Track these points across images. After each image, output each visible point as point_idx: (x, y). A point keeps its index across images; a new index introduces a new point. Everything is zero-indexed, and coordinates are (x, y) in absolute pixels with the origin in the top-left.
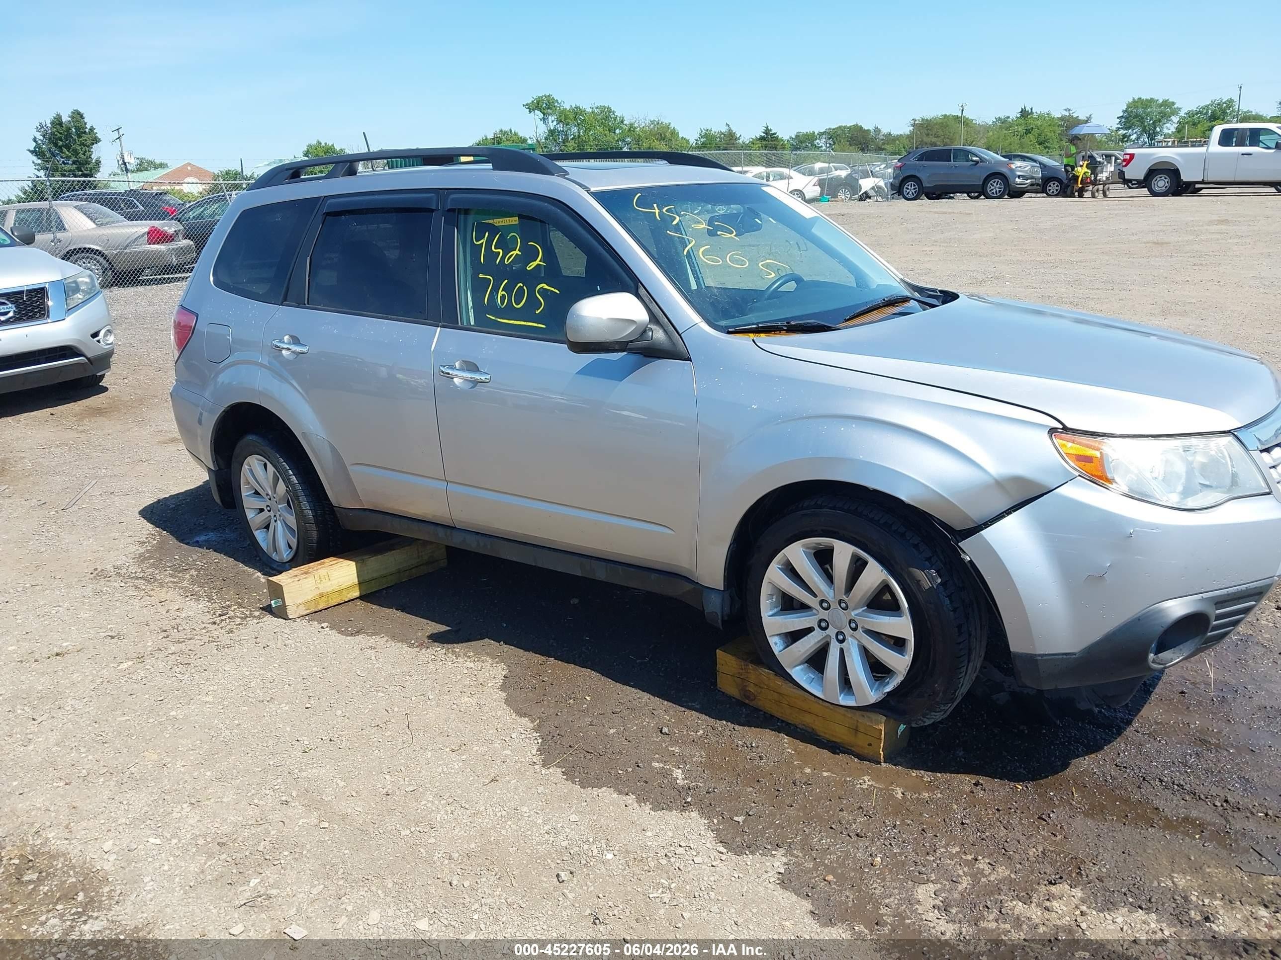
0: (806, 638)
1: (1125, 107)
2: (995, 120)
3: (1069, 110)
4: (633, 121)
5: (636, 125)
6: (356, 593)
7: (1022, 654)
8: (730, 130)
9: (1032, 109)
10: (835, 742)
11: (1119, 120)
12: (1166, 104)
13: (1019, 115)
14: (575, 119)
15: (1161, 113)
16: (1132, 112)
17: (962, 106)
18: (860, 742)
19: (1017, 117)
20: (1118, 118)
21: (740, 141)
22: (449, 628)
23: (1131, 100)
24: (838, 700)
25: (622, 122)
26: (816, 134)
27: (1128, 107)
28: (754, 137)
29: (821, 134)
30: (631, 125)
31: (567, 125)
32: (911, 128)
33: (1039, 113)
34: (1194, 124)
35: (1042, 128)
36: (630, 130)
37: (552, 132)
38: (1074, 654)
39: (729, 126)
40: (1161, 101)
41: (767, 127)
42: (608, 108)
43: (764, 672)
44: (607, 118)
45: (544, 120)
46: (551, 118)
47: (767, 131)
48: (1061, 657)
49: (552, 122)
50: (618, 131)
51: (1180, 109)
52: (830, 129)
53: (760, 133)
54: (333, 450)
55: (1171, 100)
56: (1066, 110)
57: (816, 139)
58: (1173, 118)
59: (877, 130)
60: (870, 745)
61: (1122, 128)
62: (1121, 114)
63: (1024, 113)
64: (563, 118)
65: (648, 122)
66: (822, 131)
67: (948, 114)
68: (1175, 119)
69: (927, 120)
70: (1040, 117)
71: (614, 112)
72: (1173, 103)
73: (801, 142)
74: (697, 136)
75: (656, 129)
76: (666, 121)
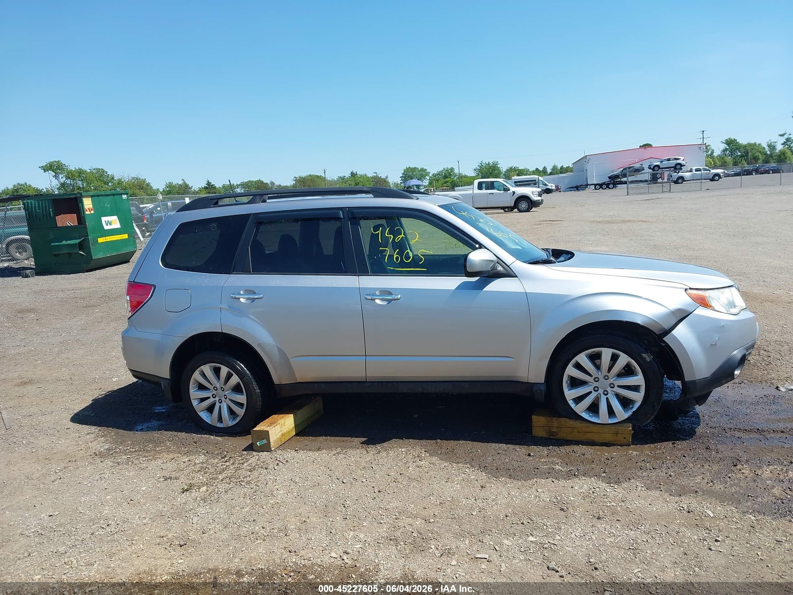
0: (589, 396)
1: (403, 172)
2: (338, 178)
3: (376, 173)
4: (120, 177)
5: (123, 180)
6: (294, 433)
7: (690, 381)
8: (185, 183)
9: (356, 172)
10: (605, 443)
11: (401, 179)
12: (423, 170)
13: (350, 176)
14: (79, 176)
15: (421, 174)
16: (407, 174)
17: (324, 170)
18: (620, 438)
19: (349, 176)
20: (400, 177)
21: (193, 189)
22: (366, 439)
23: (405, 168)
24: (608, 422)
25: (113, 179)
26: (235, 185)
27: (404, 172)
28: (201, 187)
29: (238, 185)
30: (120, 180)
31: (73, 180)
32: (294, 182)
33: (360, 174)
34: (437, 181)
35: (364, 183)
36: (119, 184)
37: (63, 185)
38: (708, 377)
39: (184, 180)
40: (420, 168)
41: (208, 181)
42: (102, 169)
43: (563, 420)
44: (101, 176)
45: (56, 177)
46: (61, 176)
47: (209, 183)
48: (704, 379)
49: (62, 178)
50: (110, 184)
51: (429, 173)
52: (243, 182)
53: (204, 185)
54: (280, 350)
55: (424, 168)
56: (374, 173)
57: (235, 188)
58: (427, 177)
59: (272, 183)
60: (625, 438)
61: (403, 183)
62: (402, 175)
63: (353, 174)
64: (70, 175)
65: (130, 178)
66: (238, 183)
67: (312, 174)
68: (428, 178)
69: (302, 178)
70: (361, 176)
71: (106, 172)
72: (426, 170)
73: (227, 190)
74: (164, 187)
75: (136, 183)
76: (142, 177)
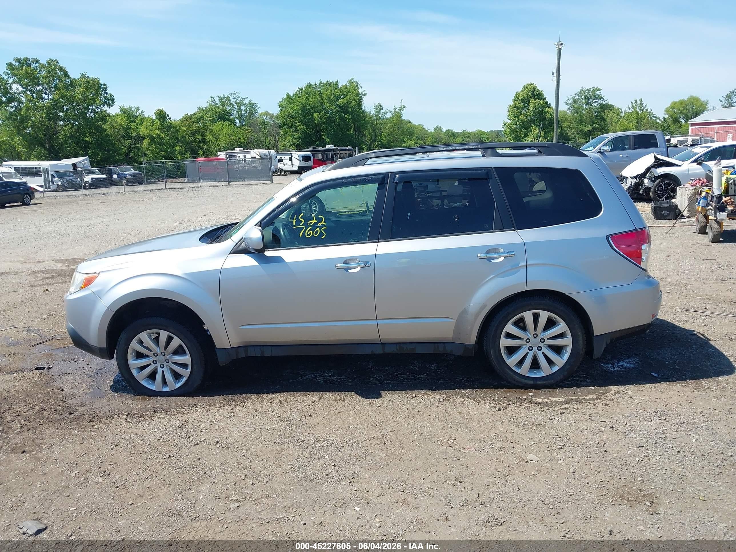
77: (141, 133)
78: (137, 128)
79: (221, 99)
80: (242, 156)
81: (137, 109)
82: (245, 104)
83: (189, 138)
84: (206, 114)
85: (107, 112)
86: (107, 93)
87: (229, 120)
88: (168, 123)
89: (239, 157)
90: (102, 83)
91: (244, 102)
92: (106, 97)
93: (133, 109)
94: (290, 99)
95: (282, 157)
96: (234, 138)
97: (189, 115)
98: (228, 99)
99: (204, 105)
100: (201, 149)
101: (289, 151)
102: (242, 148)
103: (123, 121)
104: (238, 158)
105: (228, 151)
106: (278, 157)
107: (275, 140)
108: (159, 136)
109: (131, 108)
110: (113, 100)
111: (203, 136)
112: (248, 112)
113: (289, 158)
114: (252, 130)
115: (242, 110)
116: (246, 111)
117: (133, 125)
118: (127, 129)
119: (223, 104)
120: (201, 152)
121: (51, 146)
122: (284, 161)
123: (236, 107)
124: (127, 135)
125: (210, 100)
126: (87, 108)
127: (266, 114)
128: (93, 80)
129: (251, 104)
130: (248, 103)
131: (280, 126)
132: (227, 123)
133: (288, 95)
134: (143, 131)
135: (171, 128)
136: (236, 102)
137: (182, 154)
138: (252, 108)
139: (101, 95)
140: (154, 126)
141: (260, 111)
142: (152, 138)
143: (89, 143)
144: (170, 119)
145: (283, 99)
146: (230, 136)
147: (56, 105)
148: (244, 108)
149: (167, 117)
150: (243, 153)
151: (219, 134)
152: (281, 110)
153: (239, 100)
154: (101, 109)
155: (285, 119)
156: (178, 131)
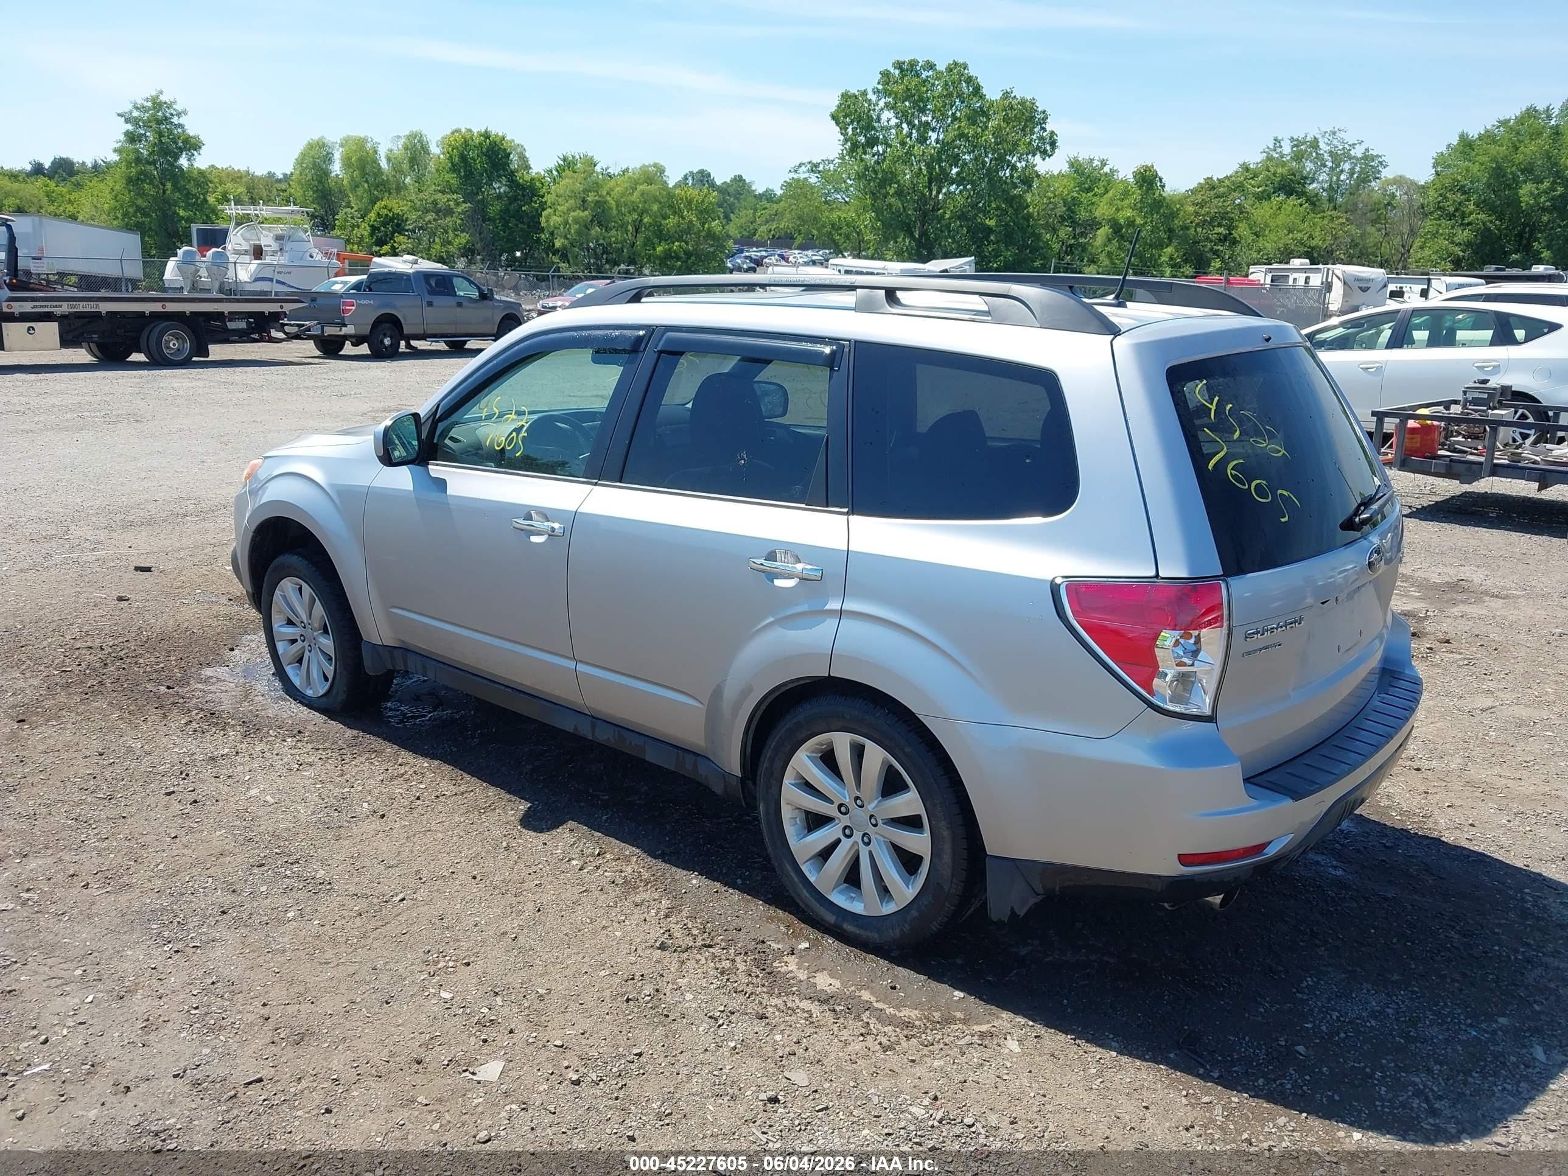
77: (1097, 214)
78: (1093, 204)
79: (1296, 143)
80: (1301, 278)
81: (1104, 163)
82: (1350, 158)
83: (1196, 231)
84: (1252, 178)
85: (1036, 169)
86: (1044, 129)
87: (1303, 194)
88: (1157, 194)
89: (1295, 279)
90: (1040, 109)
91: (1352, 153)
92: (1041, 138)
93: (1096, 163)
94: (1466, 145)
95: (1404, 285)
96: (1299, 236)
97: (1215, 179)
98: (1315, 144)
99: (1255, 158)
100: (1218, 256)
101: (1428, 274)
102: (1307, 261)
103: (1066, 189)
104: (1291, 282)
105: (1275, 266)
106: (1392, 287)
107: (1403, 246)
108: (1131, 223)
109: (1092, 160)
110: (1053, 144)
111: (1230, 228)
112: (1355, 176)
113: (1422, 290)
114: (1347, 219)
115: (1342, 171)
116: (1352, 172)
117: (1084, 197)
118: (1072, 206)
119: (1298, 157)
120: (1217, 264)
121: (924, 234)
122: (1406, 296)
123: (1329, 164)
124: (1070, 217)
125: (1271, 146)
126: (1001, 160)
127: (1399, 181)
128: (1023, 102)
129: (1367, 157)
130: (1359, 155)
131: (1423, 212)
132: (1293, 201)
133: (1463, 137)
134: (1102, 210)
135: (1162, 206)
136: (1331, 153)
137: (1175, 266)
138: (1369, 167)
139: (1032, 133)
140: (1126, 202)
141: (1387, 174)
142: (1116, 228)
143: (989, 230)
144: (1163, 187)
145: (1449, 146)
146: (1290, 231)
147: (947, 153)
148: (1347, 166)
149: (1159, 184)
150: (1305, 270)
151: (1266, 225)
152: (1437, 174)
153: (1341, 147)
154: (1027, 161)
155: (1441, 195)
156: (1173, 215)
